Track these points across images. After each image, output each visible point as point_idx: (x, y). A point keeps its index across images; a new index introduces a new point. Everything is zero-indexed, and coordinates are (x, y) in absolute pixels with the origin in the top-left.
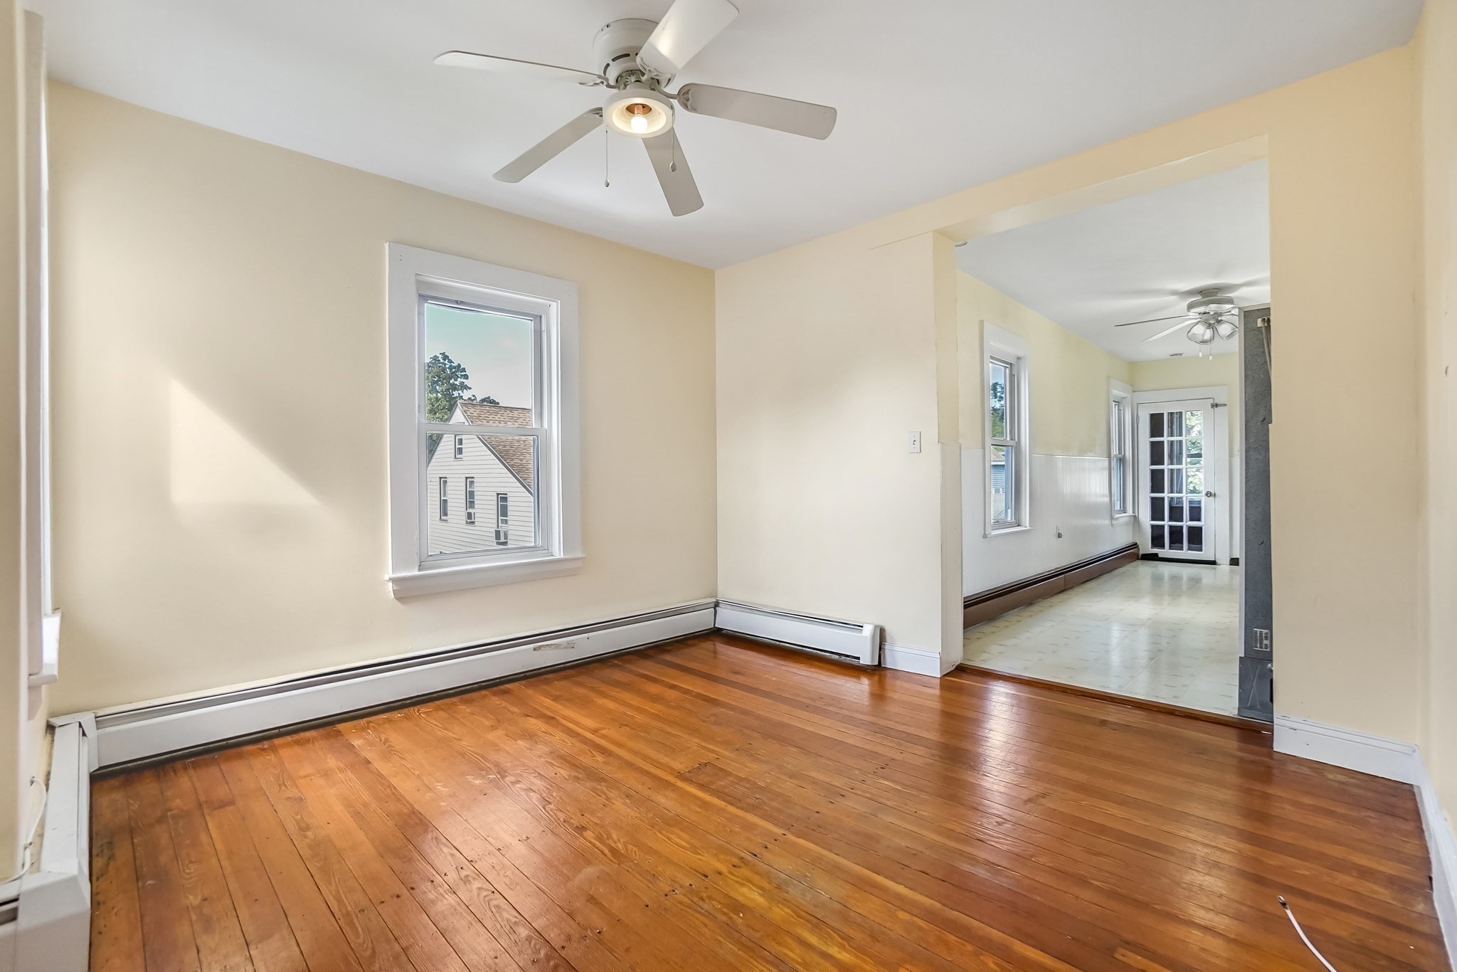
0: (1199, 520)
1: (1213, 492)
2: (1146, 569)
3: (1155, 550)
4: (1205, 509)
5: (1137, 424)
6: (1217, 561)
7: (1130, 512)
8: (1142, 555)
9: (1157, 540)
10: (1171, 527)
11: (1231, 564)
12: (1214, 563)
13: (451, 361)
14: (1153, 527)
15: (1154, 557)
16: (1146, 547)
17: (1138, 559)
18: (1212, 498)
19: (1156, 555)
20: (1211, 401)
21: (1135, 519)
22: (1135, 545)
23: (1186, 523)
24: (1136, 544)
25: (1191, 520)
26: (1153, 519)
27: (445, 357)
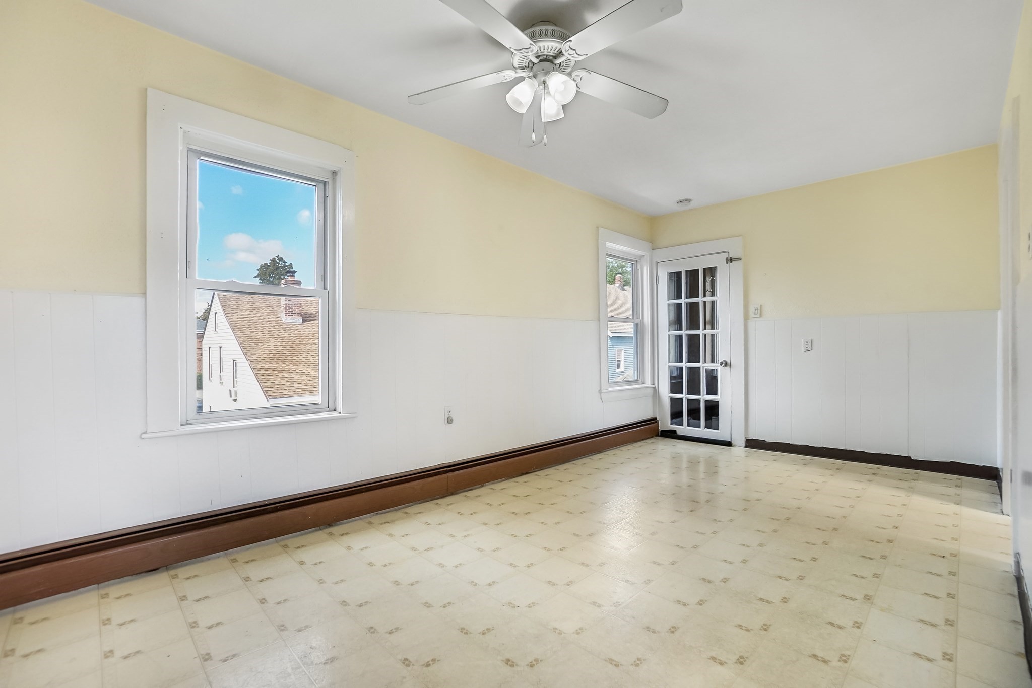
0: (716, 394)
1: (729, 361)
2: (666, 447)
3: (675, 427)
4: (721, 378)
5: (657, 285)
6: (733, 442)
7: (648, 383)
8: (662, 431)
9: (676, 415)
10: (689, 400)
11: (746, 447)
12: (729, 444)
13: (284, 262)
14: (672, 399)
15: (671, 434)
16: (666, 423)
17: (657, 435)
18: (727, 368)
19: (675, 432)
20: (726, 255)
21: (656, 392)
22: (654, 420)
23: (704, 397)
24: (656, 419)
25: (708, 393)
26: (672, 392)
27: (281, 259)
